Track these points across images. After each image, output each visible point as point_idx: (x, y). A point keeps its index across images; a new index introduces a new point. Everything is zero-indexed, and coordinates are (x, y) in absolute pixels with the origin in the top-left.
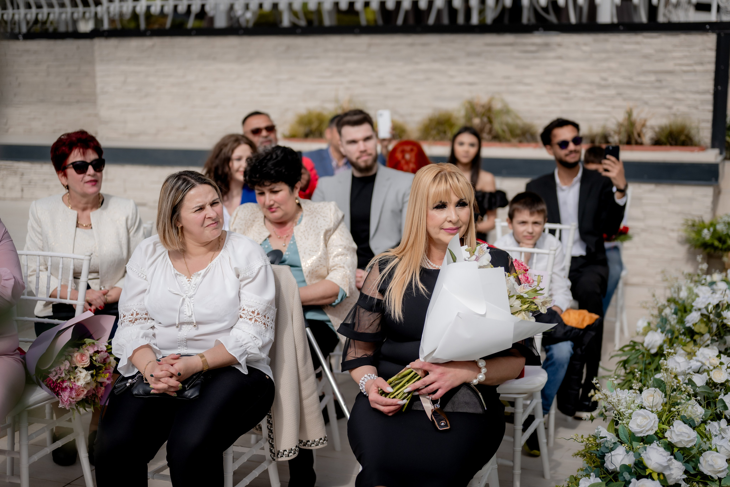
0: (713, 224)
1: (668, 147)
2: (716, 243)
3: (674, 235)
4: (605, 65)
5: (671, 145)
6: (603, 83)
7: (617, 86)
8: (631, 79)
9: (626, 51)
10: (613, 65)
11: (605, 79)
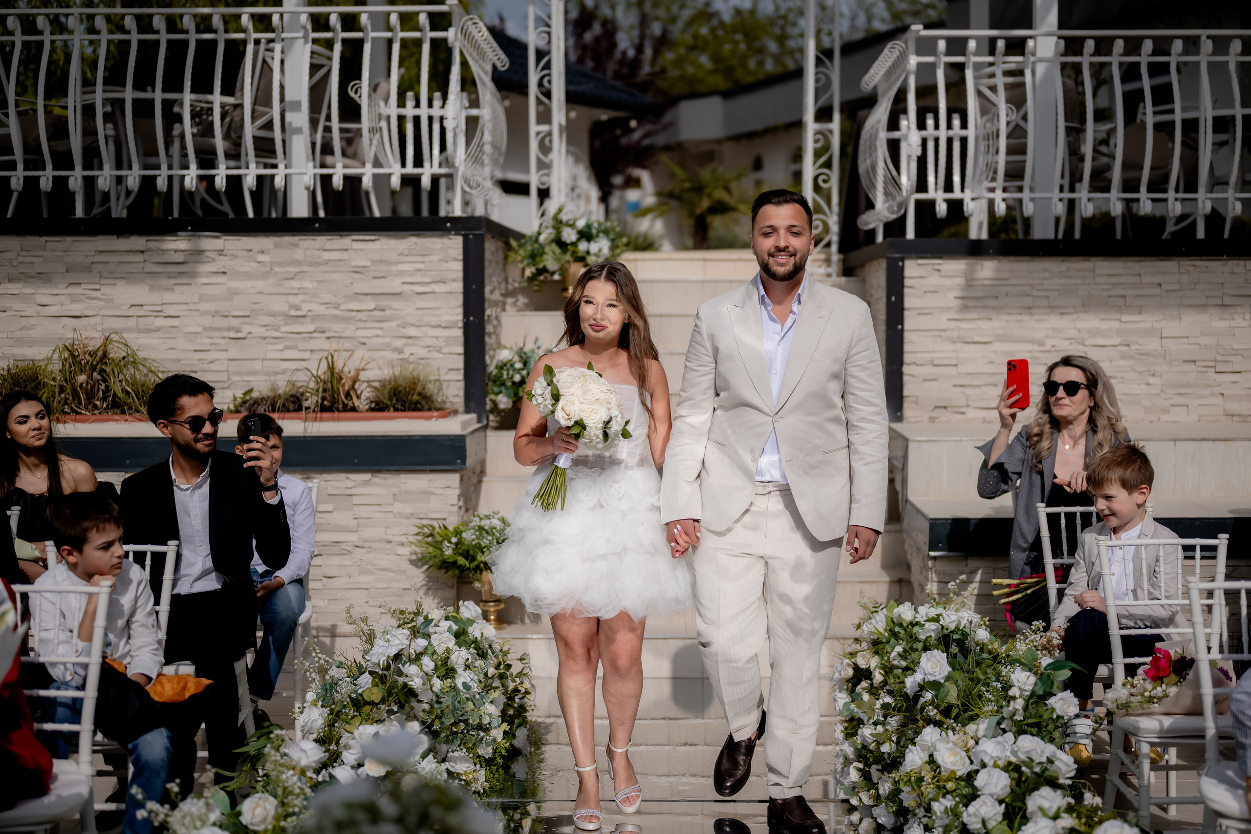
0: (458, 532)
1: (391, 413)
2: (461, 561)
3: (405, 551)
4: (295, 284)
5: (396, 410)
6: (293, 313)
7: (316, 318)
8: (337, 307)
9: (327, 263)
10: (308, 284)
11: (298, 308)
